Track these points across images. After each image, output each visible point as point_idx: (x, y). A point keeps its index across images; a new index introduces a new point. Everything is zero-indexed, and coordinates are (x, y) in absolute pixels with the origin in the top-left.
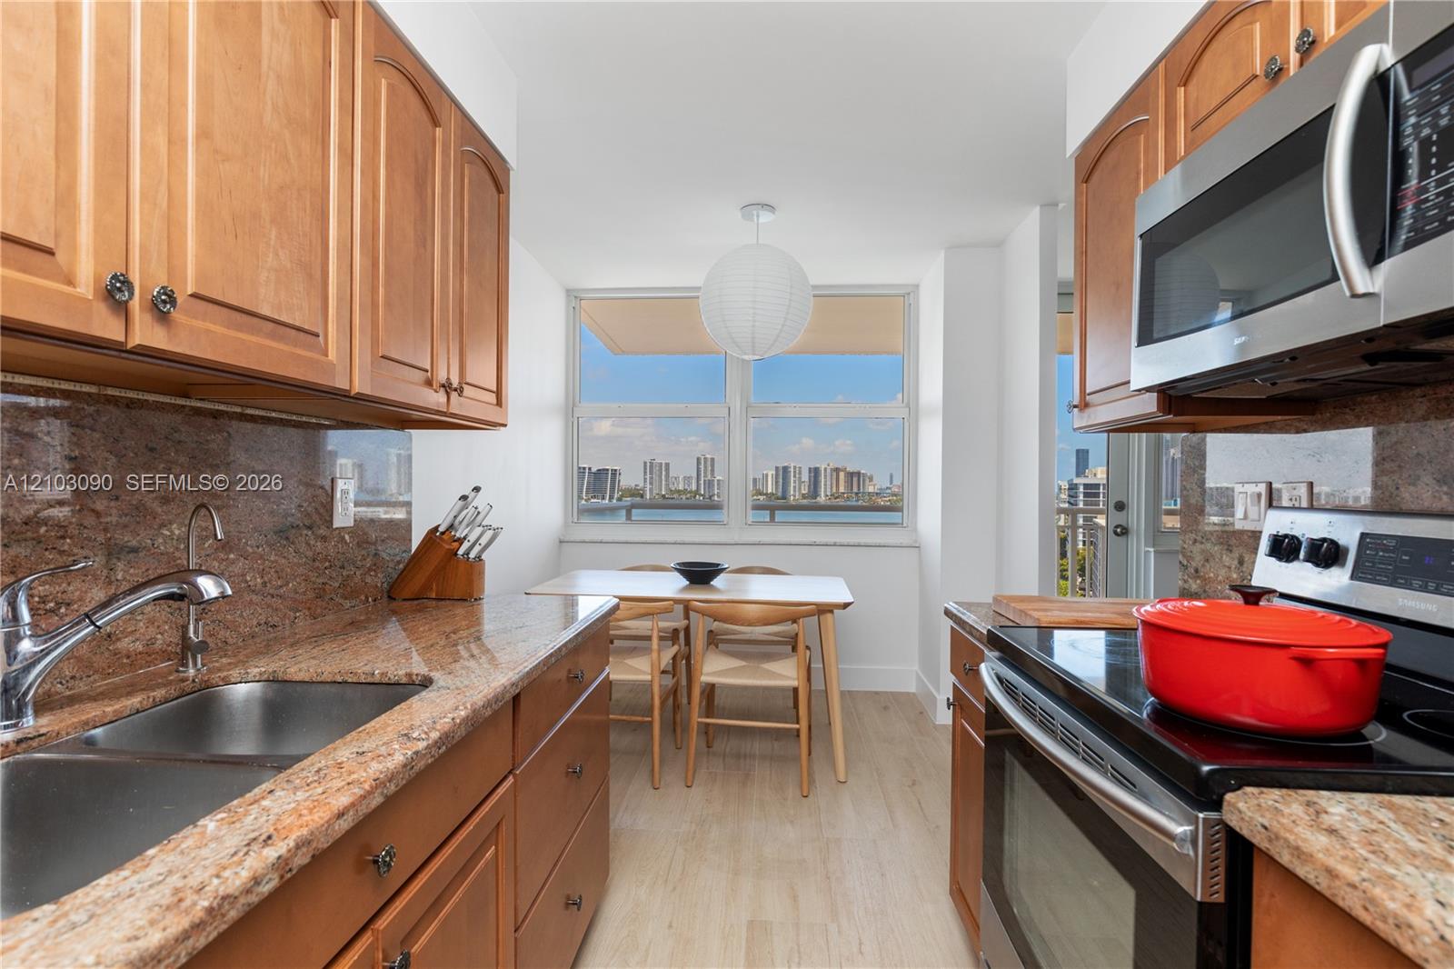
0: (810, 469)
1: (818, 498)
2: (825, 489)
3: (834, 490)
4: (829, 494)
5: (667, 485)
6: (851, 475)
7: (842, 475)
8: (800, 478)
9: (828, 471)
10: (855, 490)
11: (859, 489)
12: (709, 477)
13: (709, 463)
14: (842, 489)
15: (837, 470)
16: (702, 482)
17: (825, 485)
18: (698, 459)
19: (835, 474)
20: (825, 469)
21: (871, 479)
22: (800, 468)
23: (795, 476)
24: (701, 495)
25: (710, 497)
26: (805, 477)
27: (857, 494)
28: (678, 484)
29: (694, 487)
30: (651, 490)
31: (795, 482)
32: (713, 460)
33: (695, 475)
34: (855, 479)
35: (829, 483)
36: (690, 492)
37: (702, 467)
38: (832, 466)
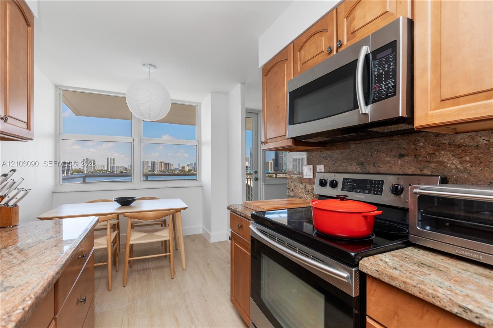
0: (151, 162)
1: (155, 172)
2: (157, 170)
3: (160, 169)
4: (158, 170)
5: (94, 168)
6: (166, 164)
7: (163, 164)
8: (148, 165)
9: (158, 163)
10: (167, 169)
11: (169, 169)
12: (112, 165)
13: (112, 160)
14: (163, 169)
15: (161, 162)
16: (109, 167)
17: (157, 167)
18: (108, 159)
19: (160, 164)
20: (157, 162)
21: (172, 165)
22: (148, 162)
23: (146, 165)
24: (109, 171)
25: (113, 172)
26: (150, 165)
27: (168, 170)
28: (99, 168)
29: (106, 169)
30: (87, 170)
31: (146, 166)
32: (114, 159)
33: (106, 164)
34: (167, 165)
35: (158, 167)
36: (104, 170)
37: (109, 161)
38: (160, 161)
